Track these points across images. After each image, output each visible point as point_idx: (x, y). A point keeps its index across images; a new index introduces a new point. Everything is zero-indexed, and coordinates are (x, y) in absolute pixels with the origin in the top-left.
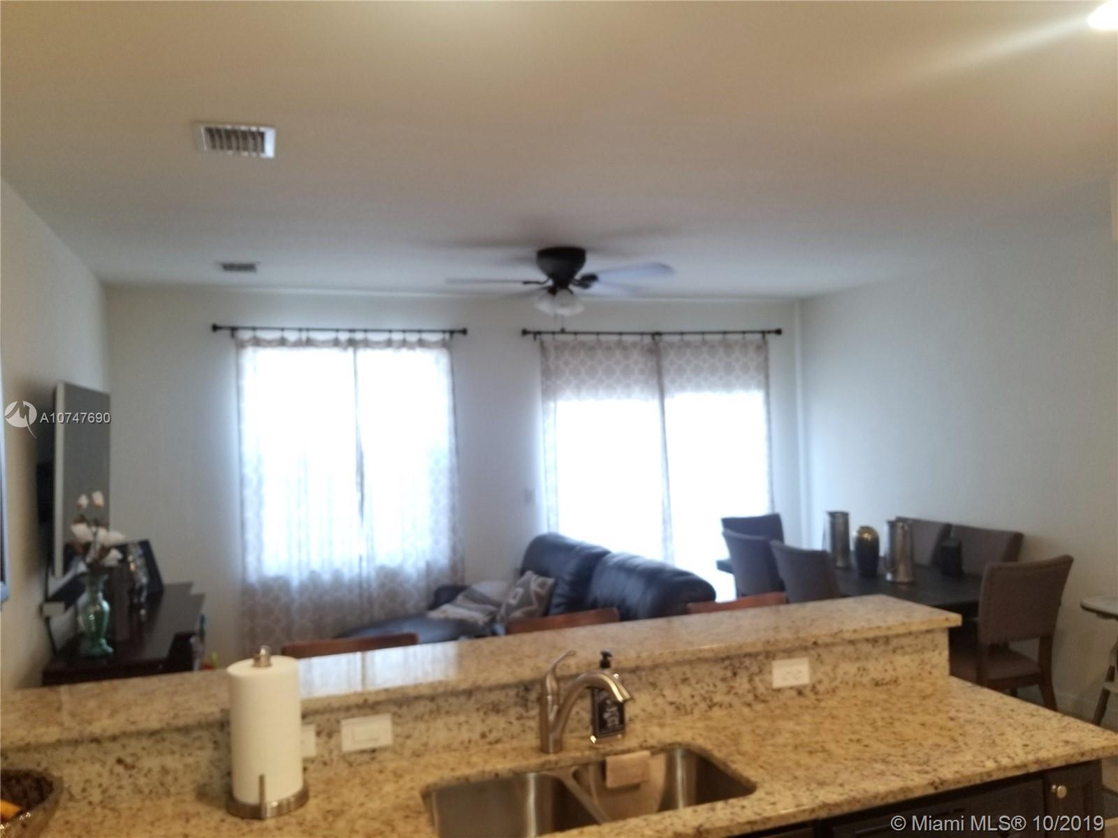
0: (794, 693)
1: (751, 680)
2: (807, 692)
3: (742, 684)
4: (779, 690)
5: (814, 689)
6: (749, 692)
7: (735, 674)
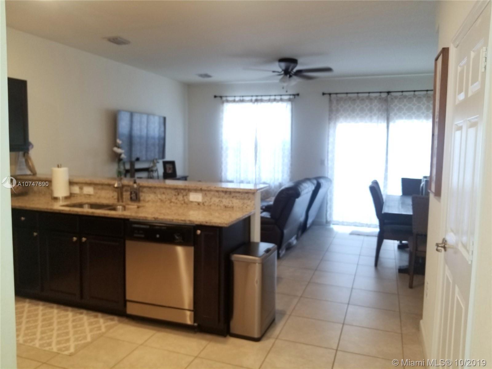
0: (196, 204)
1: (183, 197)
2: (201, 204)
3: (180, 197)
4: (192, 202)
5: (203, 204)
6: (183, 200)
7: (178, 194)
